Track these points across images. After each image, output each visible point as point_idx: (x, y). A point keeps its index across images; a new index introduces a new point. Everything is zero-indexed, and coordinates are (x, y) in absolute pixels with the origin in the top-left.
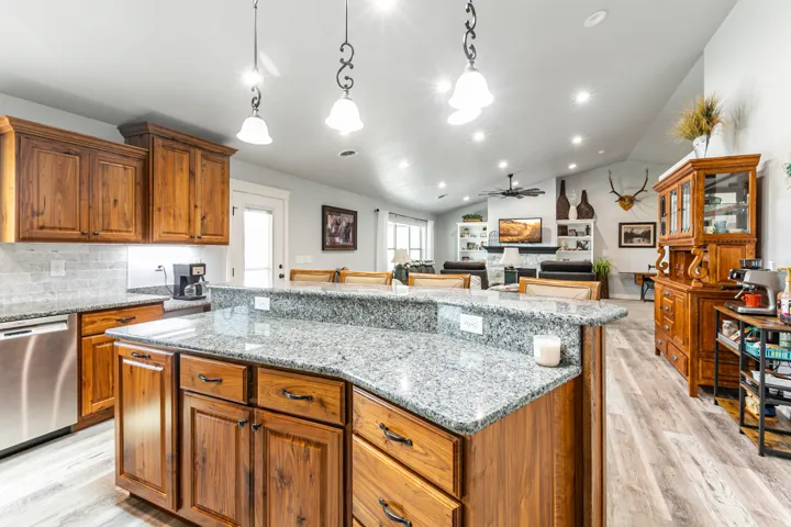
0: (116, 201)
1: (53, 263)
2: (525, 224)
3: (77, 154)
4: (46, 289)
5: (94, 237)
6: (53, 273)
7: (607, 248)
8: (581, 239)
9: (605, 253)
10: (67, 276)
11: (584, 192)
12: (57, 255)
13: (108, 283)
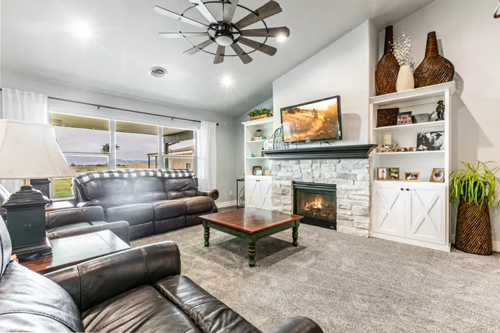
2: (315, 111)
7: (488, 144)
8: (425, 127)
9: (483, 154)
11: (432, 37)
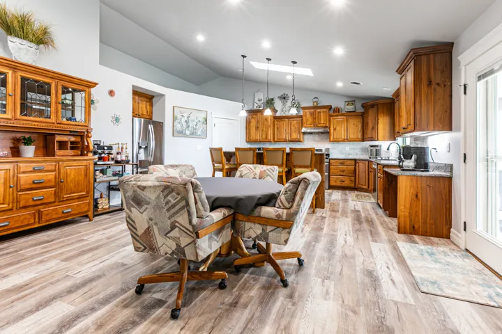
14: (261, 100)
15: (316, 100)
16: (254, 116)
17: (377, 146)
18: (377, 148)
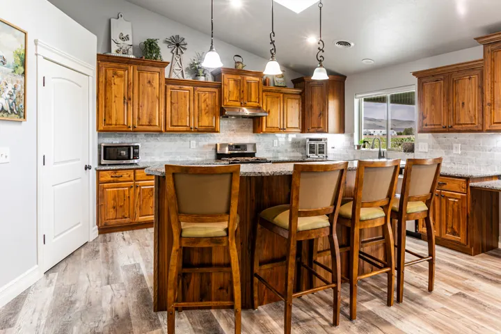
0: (463, 103)
1: (455, 145)
3: (441, 79)
4: (451, 160)
5: (450, 129)
6: (454, 151)
10: (461, 154)
12: (456, 140)
13: (487, 163)
14: (127, 38)
15: (238, 59)
16: (120, 72)
17: (321, 140)
18: (321, 143)
